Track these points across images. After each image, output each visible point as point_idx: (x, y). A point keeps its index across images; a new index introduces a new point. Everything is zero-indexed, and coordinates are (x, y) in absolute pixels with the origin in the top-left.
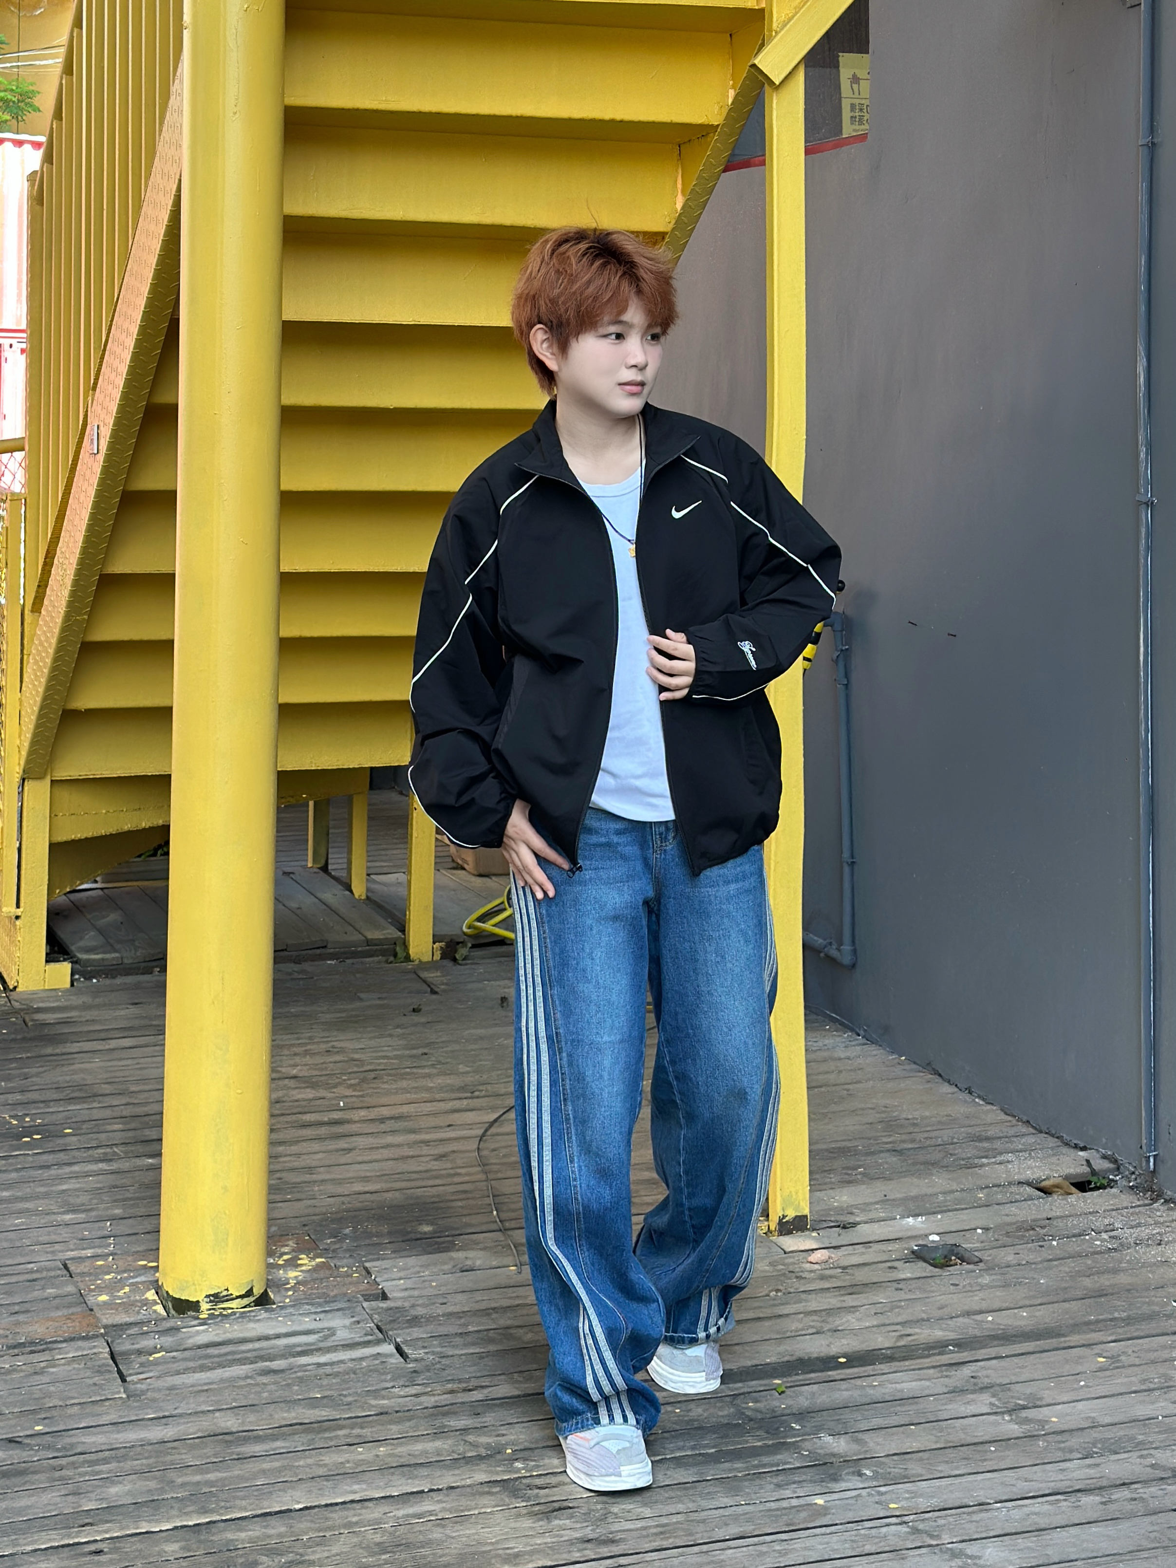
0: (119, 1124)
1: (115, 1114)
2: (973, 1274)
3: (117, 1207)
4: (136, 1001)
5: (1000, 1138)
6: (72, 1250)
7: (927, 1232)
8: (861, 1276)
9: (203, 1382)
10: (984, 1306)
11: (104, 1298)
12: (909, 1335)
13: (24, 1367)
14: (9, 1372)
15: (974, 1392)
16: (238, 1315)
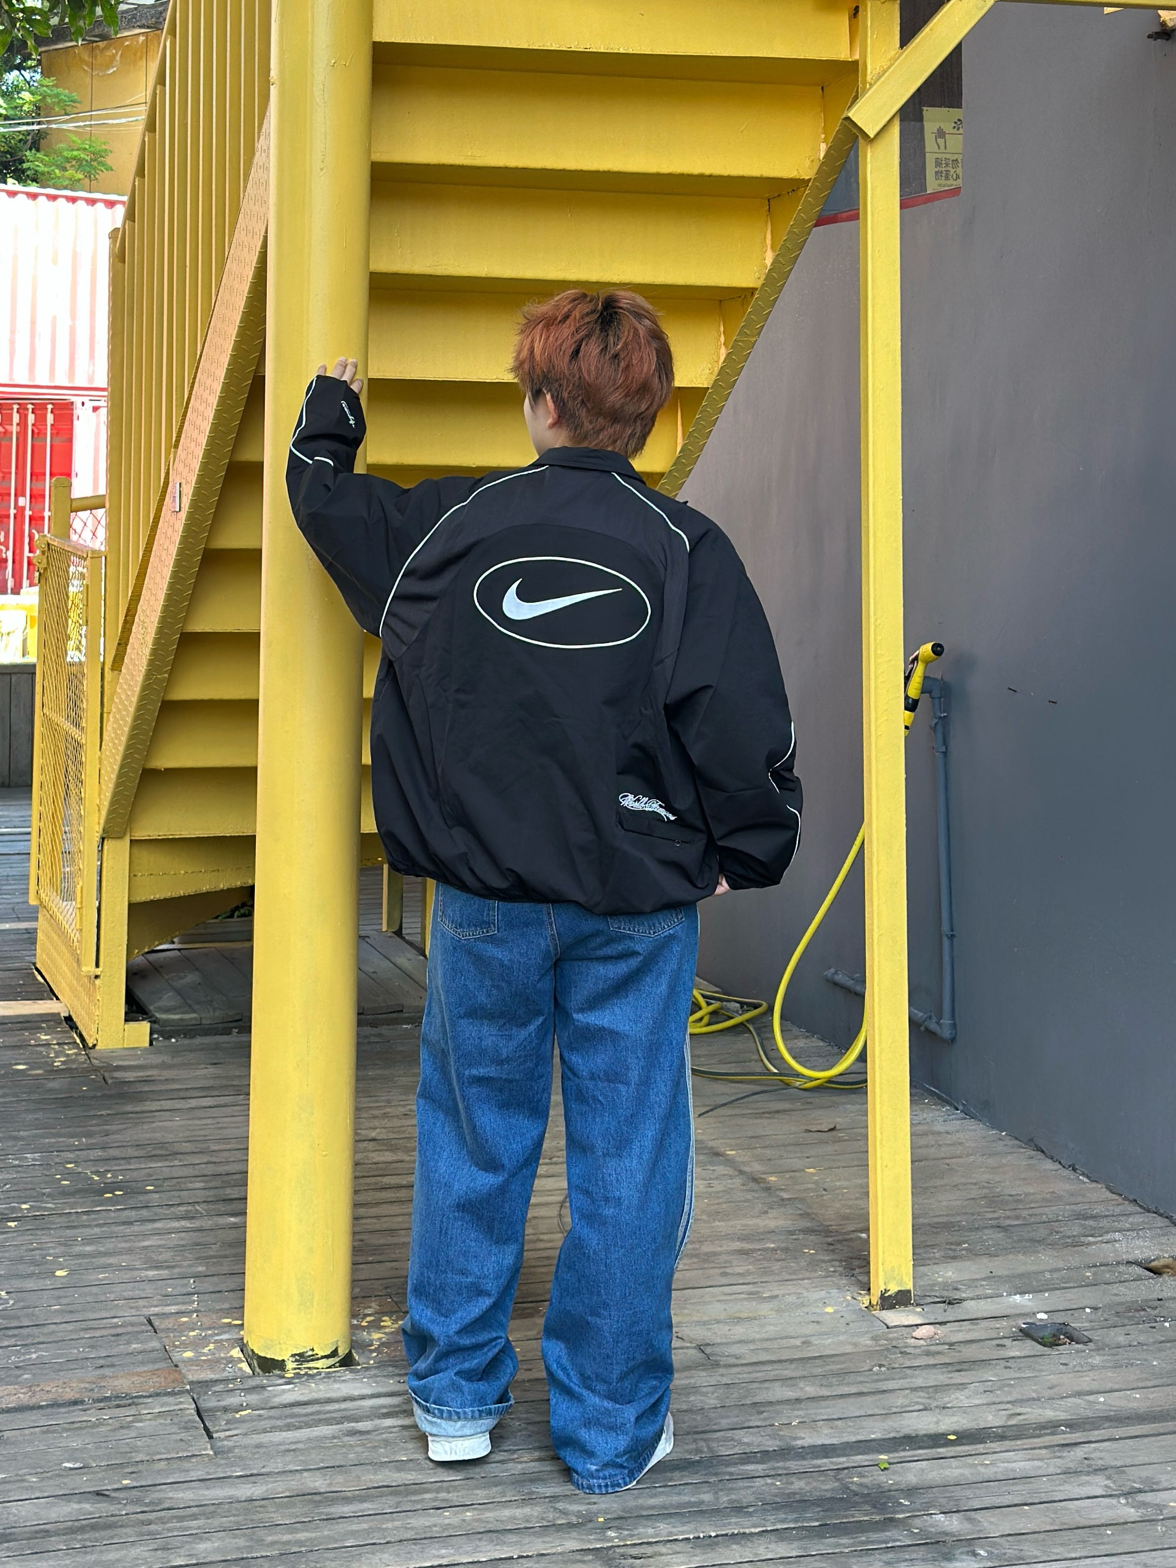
0: (199, 1182)
1: (196, 1173)
2: (1083, 1354)
3: (200, 1264)
4: (215, 1061)
5: (1107, 1216)
6: (156, 1306)
7: (1035, 1310)
8: (969, 1353)
9: (291, 1440)
10: (1095, 1386)
11: (189, 1354)
12: (1019, 1414)
13: (110, 1421)
14: (94, 1426)
15: (1088, 1473)
16: (323, 1375)
